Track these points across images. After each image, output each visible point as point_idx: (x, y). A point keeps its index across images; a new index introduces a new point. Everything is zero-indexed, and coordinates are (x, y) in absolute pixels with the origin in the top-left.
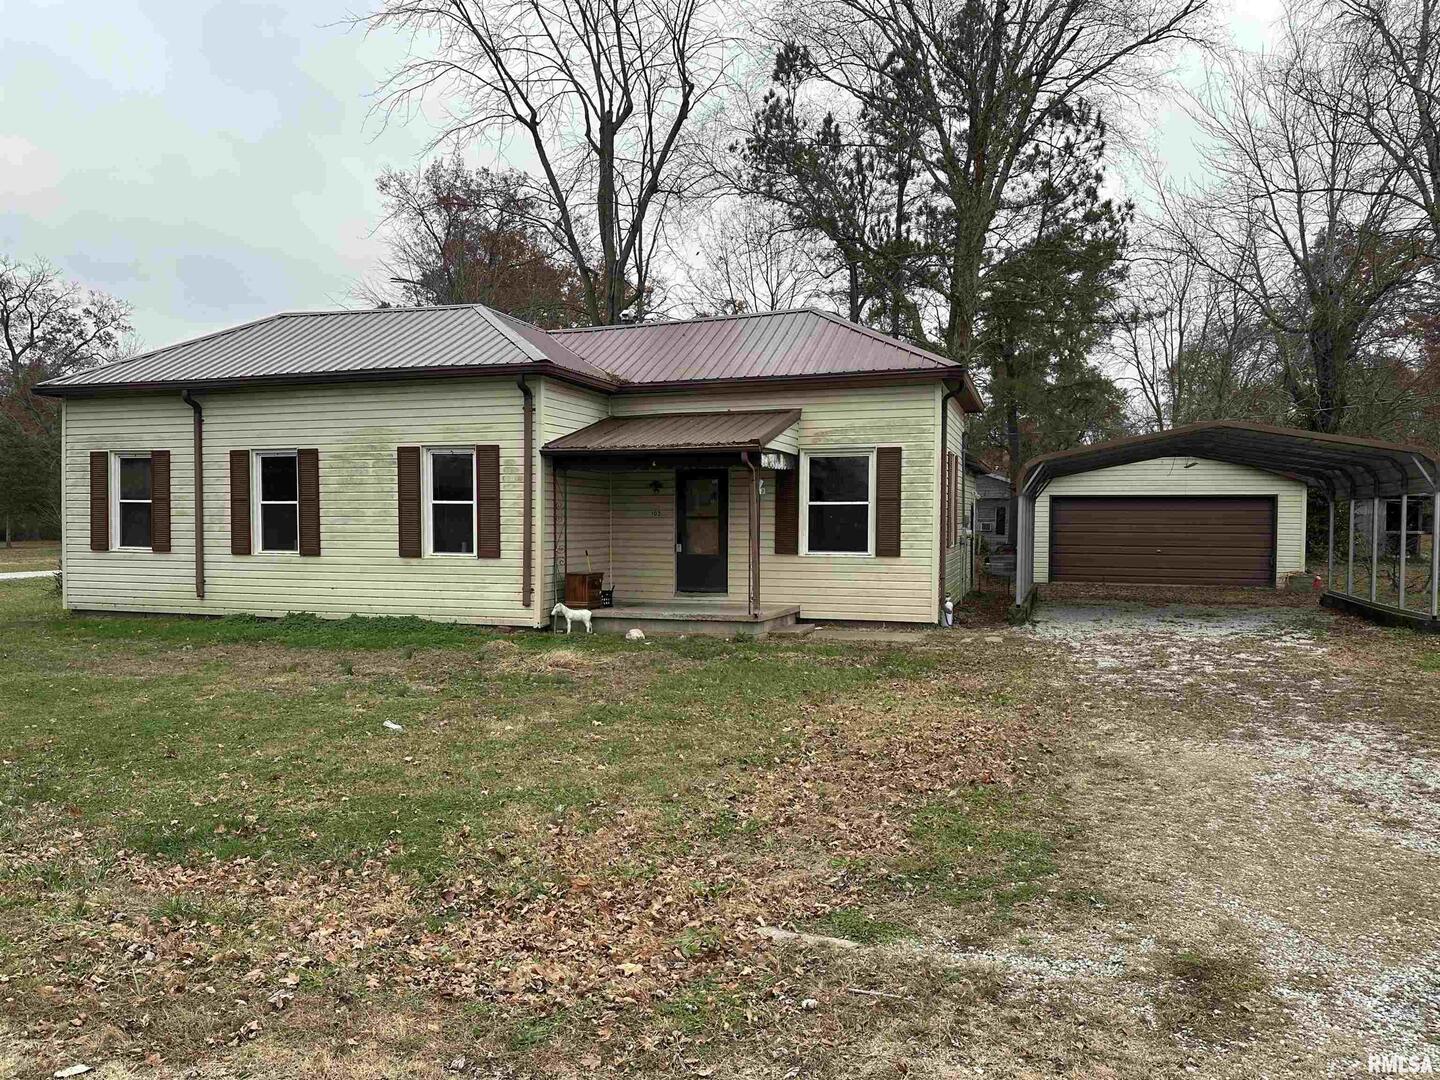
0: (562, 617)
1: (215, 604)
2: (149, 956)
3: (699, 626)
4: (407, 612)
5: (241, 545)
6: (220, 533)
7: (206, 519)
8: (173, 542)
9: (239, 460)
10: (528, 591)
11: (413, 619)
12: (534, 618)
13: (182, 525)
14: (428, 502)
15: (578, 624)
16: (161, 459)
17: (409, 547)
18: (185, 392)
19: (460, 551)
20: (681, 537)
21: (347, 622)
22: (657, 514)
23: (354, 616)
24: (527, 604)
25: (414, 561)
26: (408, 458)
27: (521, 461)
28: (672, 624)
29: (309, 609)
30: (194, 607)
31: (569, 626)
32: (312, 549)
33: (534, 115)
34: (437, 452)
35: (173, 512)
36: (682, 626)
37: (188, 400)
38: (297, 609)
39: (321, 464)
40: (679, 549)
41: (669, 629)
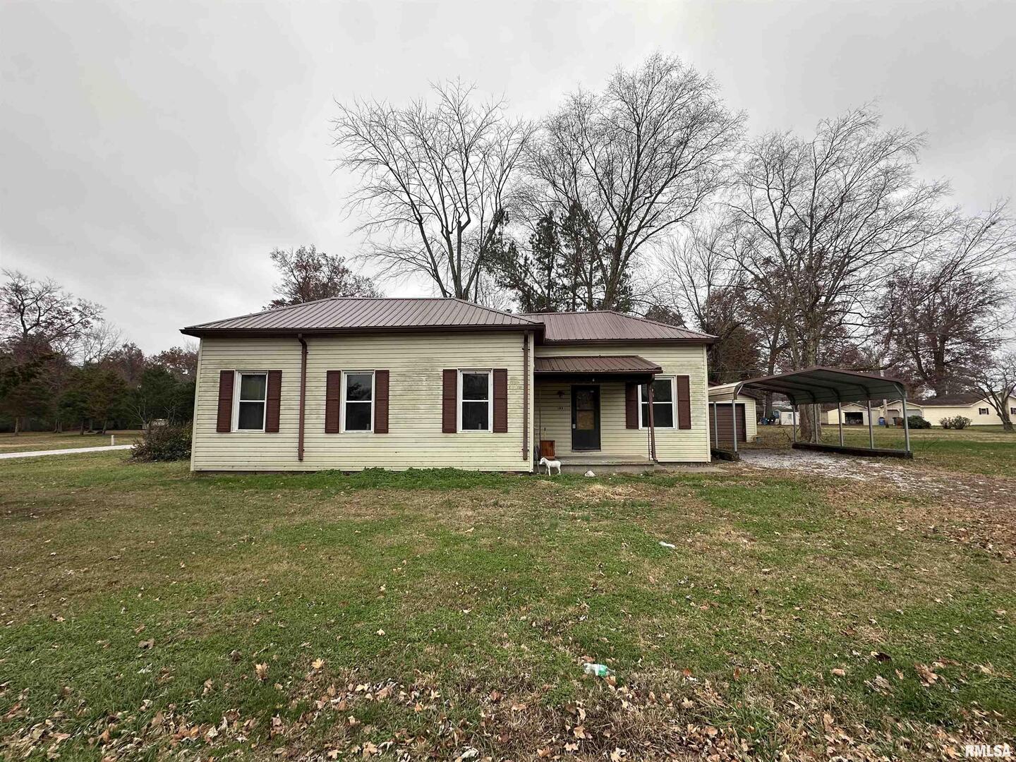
1: (310, 464)
4: (447, 465)
5: (331, 427)
6: (317, 419)
7: (306, 412)
8: (281, 426)
9: (333, 377)
10: (525, 451)
11: (451, 469)
12: (529, 466)
13: (288, 415)
14: (460, 401)
16: (276, 376)
17: (449, 427)
18: (300, 335)
19: (477, 429)
20: (574, 421)
21: (407, 472)
22: (560, 408)
23: (411, 469)
24: (525, 458)
25: (452, 435)
26: (449, 376)
27: (522, 378)
29: (379, 465)
30: (295, 466)
31: (549, 470)
32: (382, 428)
34: (465, 373)
35: (282, 407)
36: (612, 469)
37: (301, 341)
38: (371, 465)
39: (390, 379)
40: (574, 427)
41: (605, 470)
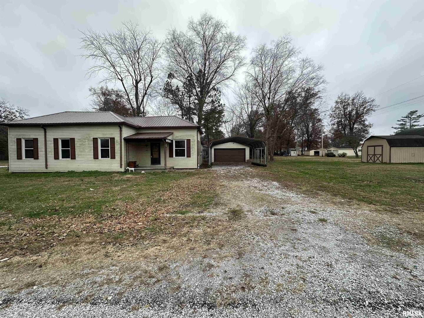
0: (128, 170)
1: (50, 170)
2: (28, 235)
3: (155, 170)
4: (96, 170)
5: (56, 157)
6: (51, 155)
7: (47, 152)
8: (39, 157)
9: (56, 141)
10: (121, 165)
11: (97, 171)
12: (123, 170)
13: (41, 153)
14: (100, 148)
15: (132, 171)
16: (36, 140)
17: (96, 157)
18: (41, 126)
19: (107, 158)
20: (152, 155)
21: (82, 172)
22: (147, 151)
23: (84, 171)
24: (121, 167)
25: (97, 160)
26: (95, 140)
27: (119, 140)
28: (150, 170)
29: (73, 170)
30: (45, 170)
31: (130, 171)
32: (74, 158)
33: (122, 79)
34: (101, 139)
35: (39, 151)
36: (152, 170)
37: (42, 128)
38: (70, 170)
39: (75, 141)
40: (151, 157)
41: (150, 171)
